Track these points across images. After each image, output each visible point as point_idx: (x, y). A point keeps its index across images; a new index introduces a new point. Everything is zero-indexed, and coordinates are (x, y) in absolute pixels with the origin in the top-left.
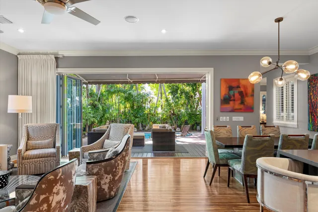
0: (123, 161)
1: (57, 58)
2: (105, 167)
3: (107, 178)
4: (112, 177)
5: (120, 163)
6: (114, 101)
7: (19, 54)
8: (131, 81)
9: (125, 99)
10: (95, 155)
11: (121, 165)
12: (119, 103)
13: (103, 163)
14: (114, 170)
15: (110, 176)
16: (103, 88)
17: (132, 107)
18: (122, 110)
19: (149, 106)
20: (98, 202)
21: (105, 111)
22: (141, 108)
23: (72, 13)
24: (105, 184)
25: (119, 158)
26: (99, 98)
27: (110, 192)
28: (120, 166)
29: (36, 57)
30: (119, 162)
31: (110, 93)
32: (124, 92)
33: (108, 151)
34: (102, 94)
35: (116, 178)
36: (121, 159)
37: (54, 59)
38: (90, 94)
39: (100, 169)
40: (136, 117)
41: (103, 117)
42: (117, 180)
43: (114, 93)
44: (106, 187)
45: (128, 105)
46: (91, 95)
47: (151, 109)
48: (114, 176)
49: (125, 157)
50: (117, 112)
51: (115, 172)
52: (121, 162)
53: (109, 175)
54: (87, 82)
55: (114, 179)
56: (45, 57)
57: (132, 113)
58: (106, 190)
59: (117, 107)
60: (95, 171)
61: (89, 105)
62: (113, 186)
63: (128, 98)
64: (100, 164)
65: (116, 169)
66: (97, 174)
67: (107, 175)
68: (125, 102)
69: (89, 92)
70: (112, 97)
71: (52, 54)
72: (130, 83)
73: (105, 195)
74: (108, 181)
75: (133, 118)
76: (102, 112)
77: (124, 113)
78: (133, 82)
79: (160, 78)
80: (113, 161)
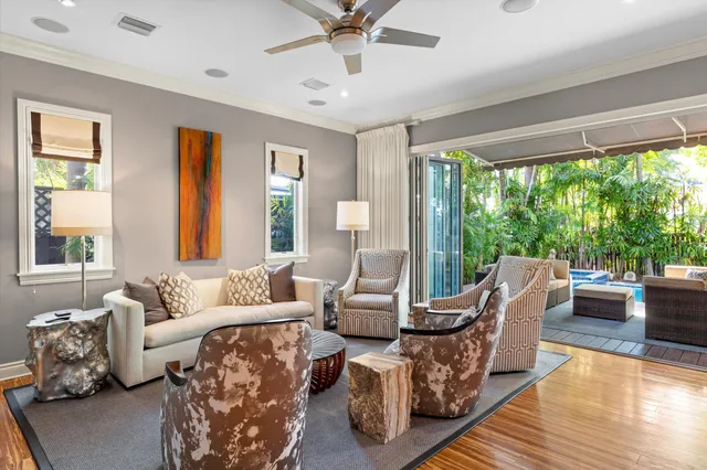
0: (478, 343)
1: (409, 129)
2: (436, 346)
3: (439, 370)
4: (451, 373)
5: (471, 346)
6: (571, 203)
7: (358, 132)
8: (602, 150)
9: (602, 197)
10: (439, 320)
11: (475, 350)
12: (583, 206)
13: (432, 337)
14: (457, 357)
15: (448, 367)
16: (544, 175)
17: (623, 217)
18: (593, 224)
19: (679, 213)
20: (413, 414)
21: (544, 228)
22: (649, 218)
23: (381, 40)
24: (437, 381)
25: (468, 334)
26: (530, 197)
27: (448, 403)
28: (471, 352)
29: (379, 132)
30: (468, 341)
31: (559, 185)
32: (599, 180)
33: (460, 314)
34: (537, 189)
35: (463, 377)
36: (472, 335)
37: (405, 131)
38: (509, 189)
39: (425, 349)
40: (634, 244)
41: (538, 240)
42: (466, 381)
43: (571, 182)
44: (439, 390)
45: (611, 212)
46: (511, 192)
47: (687, 220)
48: (458, 371)
49: (484, 333)
50: (579, 229)
51: (459, 361)
52: (474, 343)
53: (446, 365)
54: (491, 164)
55: (456, 377)
56: (390, 130)
57: (622, 234)
58: (439, 395)
59: (578, 218)
60: (416, 349)
61: (506, 214)
62: (455, 392)
63: (611, 194)
64: (426, 337)
65: (461, 355)
66: (420, 356)
67: (439, 365)
68: (601, 205)
69: (509, 186)
70: (564, 194)
71: (401, 122)
72: (598, 155)
73: (438, 404)
74: (442, 377)
75: (623, 245)
76: (535, 229)
77: (600, 233)
78: (608, 151)
79: (690, 130)
80: (453, 337)
